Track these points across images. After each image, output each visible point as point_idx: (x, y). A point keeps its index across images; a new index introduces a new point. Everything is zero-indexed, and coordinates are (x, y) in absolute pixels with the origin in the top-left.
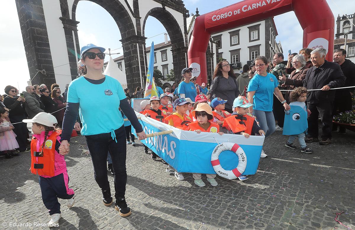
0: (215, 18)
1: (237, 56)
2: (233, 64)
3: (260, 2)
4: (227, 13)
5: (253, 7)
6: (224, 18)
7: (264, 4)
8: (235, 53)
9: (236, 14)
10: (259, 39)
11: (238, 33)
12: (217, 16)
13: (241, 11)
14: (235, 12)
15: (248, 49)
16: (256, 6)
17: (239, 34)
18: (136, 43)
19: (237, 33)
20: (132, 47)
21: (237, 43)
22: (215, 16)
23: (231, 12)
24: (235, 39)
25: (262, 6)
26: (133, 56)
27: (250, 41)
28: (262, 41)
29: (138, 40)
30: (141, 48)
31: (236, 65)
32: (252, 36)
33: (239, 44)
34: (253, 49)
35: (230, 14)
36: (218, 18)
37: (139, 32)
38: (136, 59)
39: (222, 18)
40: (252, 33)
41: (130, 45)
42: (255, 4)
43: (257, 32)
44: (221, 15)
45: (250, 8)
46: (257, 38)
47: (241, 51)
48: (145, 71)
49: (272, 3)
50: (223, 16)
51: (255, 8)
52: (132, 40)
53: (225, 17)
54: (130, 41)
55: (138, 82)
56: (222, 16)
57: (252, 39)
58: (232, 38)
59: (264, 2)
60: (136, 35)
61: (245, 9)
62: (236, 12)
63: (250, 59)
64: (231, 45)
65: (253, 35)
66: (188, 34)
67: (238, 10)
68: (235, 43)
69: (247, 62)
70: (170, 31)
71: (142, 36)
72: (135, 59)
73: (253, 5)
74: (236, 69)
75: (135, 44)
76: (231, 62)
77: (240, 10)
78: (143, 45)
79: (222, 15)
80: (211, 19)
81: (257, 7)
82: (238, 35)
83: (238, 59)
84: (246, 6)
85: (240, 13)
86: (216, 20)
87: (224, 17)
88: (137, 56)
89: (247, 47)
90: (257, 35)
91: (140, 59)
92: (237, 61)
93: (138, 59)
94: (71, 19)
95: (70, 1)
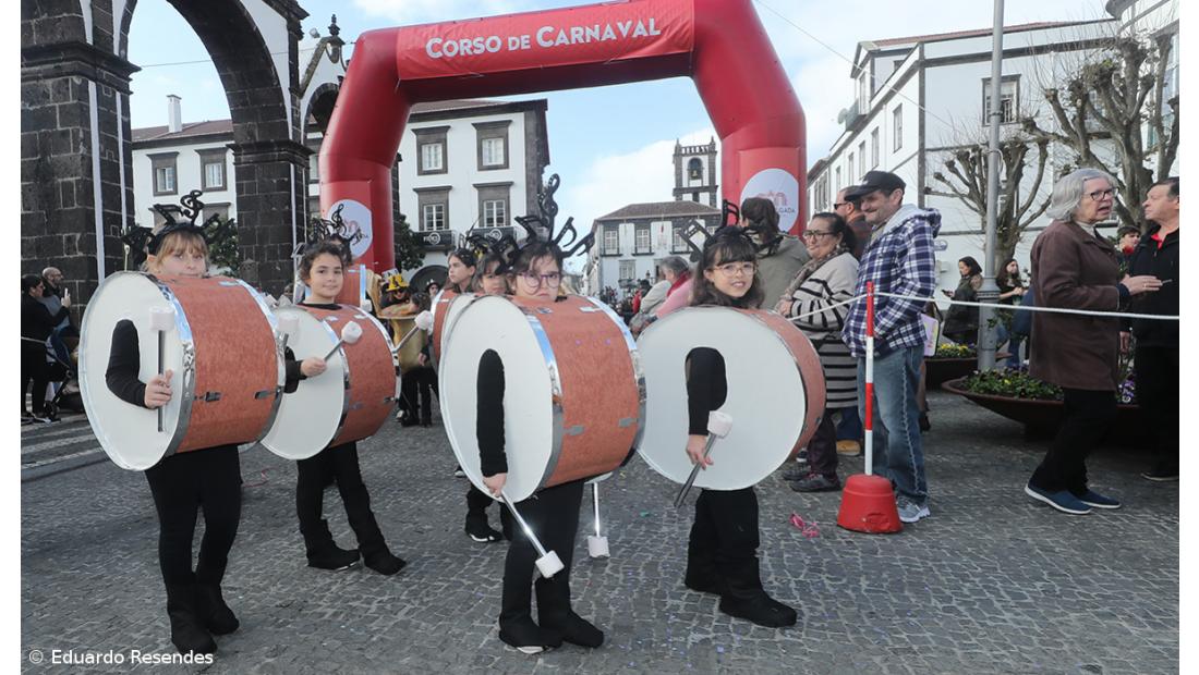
0: (437, 48)
1: (439, 209)
2: (427, 234)
3: (597, 26)
4: (481, 39)
5: (574, 36)
6: (470, 53)
7: (609, 34)
8: (434, 198)
9: (515, 48)
10: (506, 166)
11: (442, 136)
12: (445, 41)
13: (533, 42)
14: (510, 39)
15: (476, 192)
16: (584, 37)
17: (446, 140)
18: (85, 76)
19: (439, 136)
20: (61, 91)
21: (440, 167)
22: (439, 41)
23: (495, 38)
24: (433, 155)
25: (603, 39)
26: (64, 134)
27: (481, 168)
28: (517, 173)
29: (95, 66)
30: (106, 104)
31: (434, 238)
32: (486, 152)
33: (445, 170)
34: (491, 192)
35: (493, 44)
36: (450, 48)
37: (103, 37)
38: (82, 149)
39: (462, 54)
40: (486, 143)
41: (49, 82)
42: (581, 29)
43: (501, 144)
44: (462, 42)
45: (562, 39)
46: (502, 163)
47: (451, 194)
48: (120, 210)
49: (635, 35)
50: (469, 46)
51: (581, 41)
52: (64, 63)
53: (476, 52)
54: (52, 66)
55: (80, 254)
56: (463, 47)
57: (486, 163)
58: (425, 149)
59: (608, 28)
60: (90, 40)
61: (546, 37)
62: (514, 43)
63: (481, 223)
64: (421, 172)
65: (490, 150)
66: (301, 95)
67: (523, 37)
68: (433, 168)
70: (230, 73)
71: (116, 53)
72: (76, 149)
73: (573, 30)
74: (436, 250)
75: (77, 80)
76: (421, 227)
77: (528, 37)
78: (118, 94)
79: (465, 44)
80: (423, 51)
81: (588, 41)
82: (444, 142)
83: (443, 219)
84: (550, 29)
85: (528, 47)
86: (439, 54)
87: (472, 49)
88: (88, 135)
89: (475, 186)
90: (501, 152)
91: (102, 154)
92: (439, 224)
93: (90, 148)
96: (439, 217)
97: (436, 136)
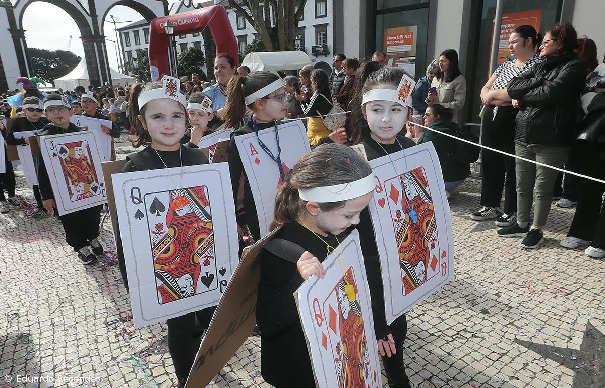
0: (162, 25)
5: (184, 22)
9: (175, 25)
10: (326, 15)
13: (178, 24)
15: (314, 29)
18: (93, 42)
20: (90, 46)
22: (162, 23)
25: (190, 23)
26: (91, 55)
27: (317, 17)
28: (329, 20)
29: (95, 39)
30: (99, 47)
32: (319, 9)
34: (320, 28)
37: (97, 31)
38: (94, 59)
41: (88, 44)
43: (324, 4)
46: (324, 14)
52: (89, 39)
57: (319, 14)
60: (93, 34)
61: (180, 22)
63: (316, 44)
65: (321, 8)
67: (176, 22)
69: (312, 49)
71: (101, 34)
73: (184, 20)
75: (92, 44)
78: (102, 44)
81: (187, 23)
86: (163, 27)
88: (96, 55)
89: (313, 26)
90: (324, 8)
91: (99, 59)
93: (96, 58)
94: (18, 28)
95: (16, 12)
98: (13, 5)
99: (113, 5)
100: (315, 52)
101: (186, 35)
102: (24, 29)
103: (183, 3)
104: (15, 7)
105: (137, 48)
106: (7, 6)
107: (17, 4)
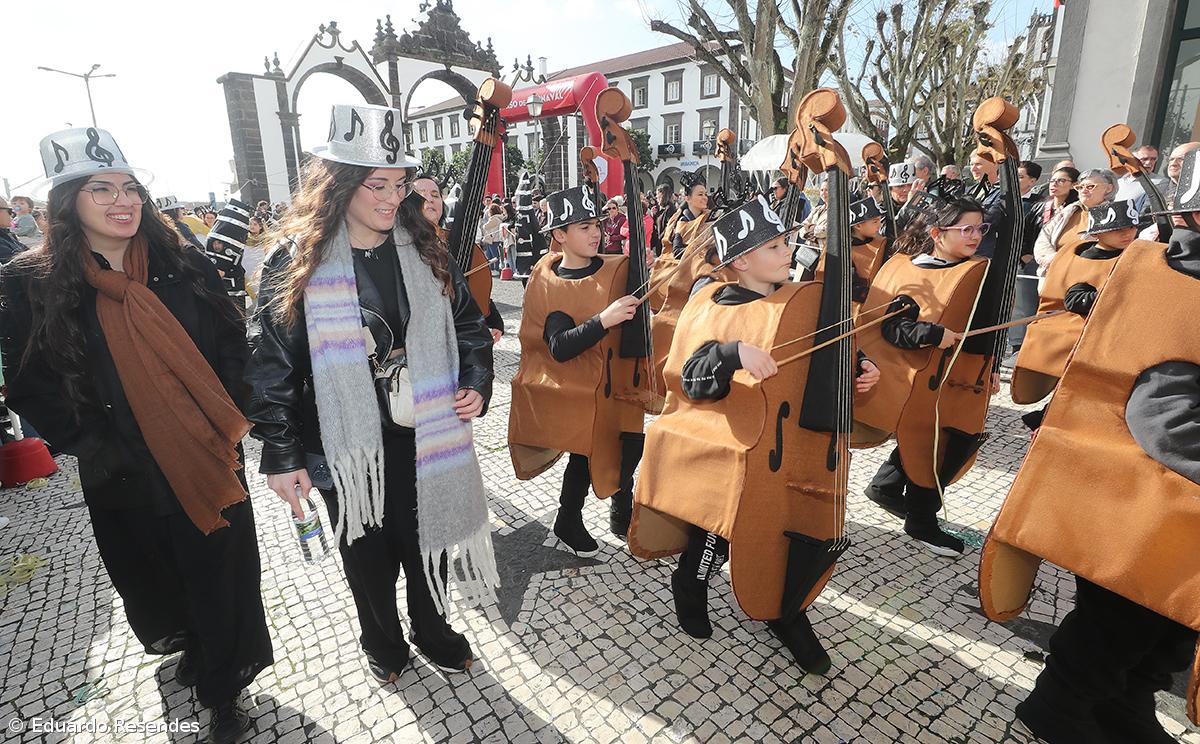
1: (676, 127)
2: (668, 146)
4: (511, 102)
8: (674, 120)
9: (522, 106)
10: (718, 95)
11: (679, 76)
14: (520, 102)
15: (698, 115)
17: (682, 78)
21: (678, 98)
24: (673, 87)
27: (703, 97)
28: (723, 101)
32: (706, 85)
33: (680, 101)
34: (707, 115)
35: (515, 104)
40: (706, 79)
43: (715, 79)
46: (716, 93)
47: (683, 116)
57: (706, 93)
58: (670, 85)
59: (547, 96)
63: (701, 138)
64: (667, 103)
65: (709, 83)
67: (523, 101)
68: (673, 100)
74: (672, 157)
76: (665, 141)
82: (681, 80)
83: (678, 137)
87: (510, 106)
89: (697, 110)
90: (716, 85)
92: (676, 139)
94: (291, 111)
95: (290, 87)
96: (677, 133)
97: (676, 76)
98: (286, 77)
99: (423, 78)
100: (699, 150)
101: (518, 124)
102: (298, 112)
103: (519, 75)
104: (288, 80)
105: (424, 145)
106: (279, 79)
107: (291, 76)
